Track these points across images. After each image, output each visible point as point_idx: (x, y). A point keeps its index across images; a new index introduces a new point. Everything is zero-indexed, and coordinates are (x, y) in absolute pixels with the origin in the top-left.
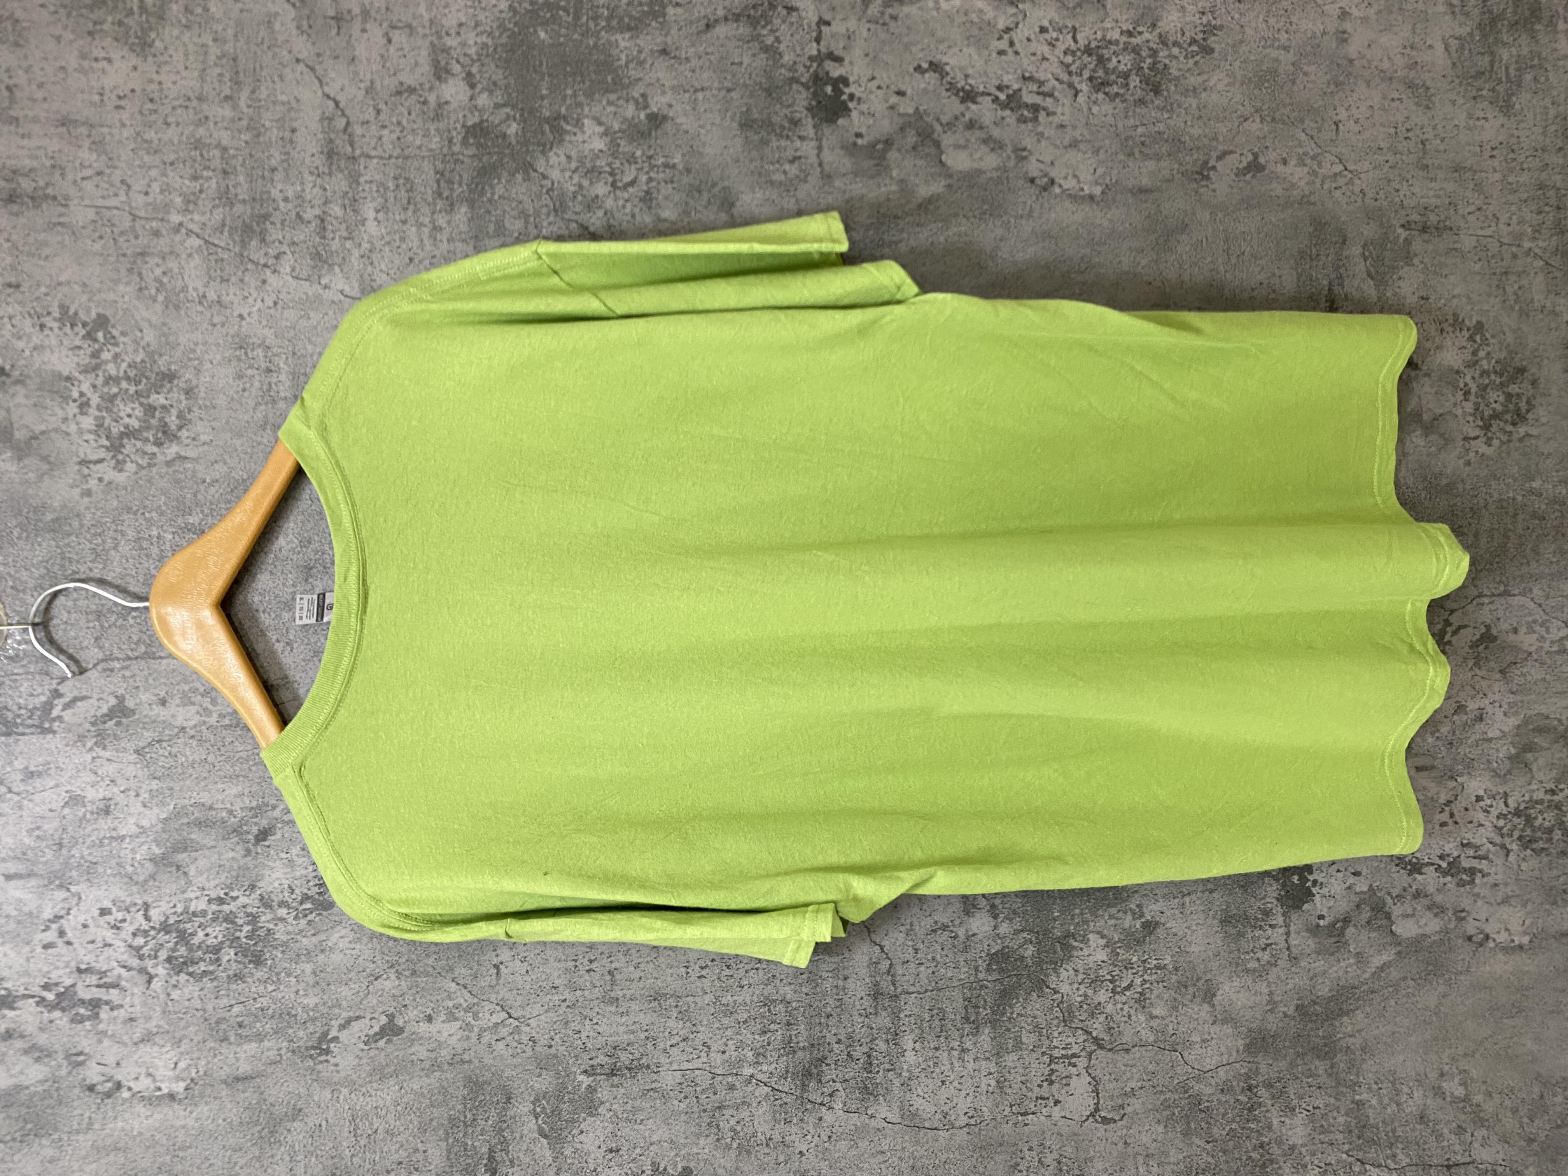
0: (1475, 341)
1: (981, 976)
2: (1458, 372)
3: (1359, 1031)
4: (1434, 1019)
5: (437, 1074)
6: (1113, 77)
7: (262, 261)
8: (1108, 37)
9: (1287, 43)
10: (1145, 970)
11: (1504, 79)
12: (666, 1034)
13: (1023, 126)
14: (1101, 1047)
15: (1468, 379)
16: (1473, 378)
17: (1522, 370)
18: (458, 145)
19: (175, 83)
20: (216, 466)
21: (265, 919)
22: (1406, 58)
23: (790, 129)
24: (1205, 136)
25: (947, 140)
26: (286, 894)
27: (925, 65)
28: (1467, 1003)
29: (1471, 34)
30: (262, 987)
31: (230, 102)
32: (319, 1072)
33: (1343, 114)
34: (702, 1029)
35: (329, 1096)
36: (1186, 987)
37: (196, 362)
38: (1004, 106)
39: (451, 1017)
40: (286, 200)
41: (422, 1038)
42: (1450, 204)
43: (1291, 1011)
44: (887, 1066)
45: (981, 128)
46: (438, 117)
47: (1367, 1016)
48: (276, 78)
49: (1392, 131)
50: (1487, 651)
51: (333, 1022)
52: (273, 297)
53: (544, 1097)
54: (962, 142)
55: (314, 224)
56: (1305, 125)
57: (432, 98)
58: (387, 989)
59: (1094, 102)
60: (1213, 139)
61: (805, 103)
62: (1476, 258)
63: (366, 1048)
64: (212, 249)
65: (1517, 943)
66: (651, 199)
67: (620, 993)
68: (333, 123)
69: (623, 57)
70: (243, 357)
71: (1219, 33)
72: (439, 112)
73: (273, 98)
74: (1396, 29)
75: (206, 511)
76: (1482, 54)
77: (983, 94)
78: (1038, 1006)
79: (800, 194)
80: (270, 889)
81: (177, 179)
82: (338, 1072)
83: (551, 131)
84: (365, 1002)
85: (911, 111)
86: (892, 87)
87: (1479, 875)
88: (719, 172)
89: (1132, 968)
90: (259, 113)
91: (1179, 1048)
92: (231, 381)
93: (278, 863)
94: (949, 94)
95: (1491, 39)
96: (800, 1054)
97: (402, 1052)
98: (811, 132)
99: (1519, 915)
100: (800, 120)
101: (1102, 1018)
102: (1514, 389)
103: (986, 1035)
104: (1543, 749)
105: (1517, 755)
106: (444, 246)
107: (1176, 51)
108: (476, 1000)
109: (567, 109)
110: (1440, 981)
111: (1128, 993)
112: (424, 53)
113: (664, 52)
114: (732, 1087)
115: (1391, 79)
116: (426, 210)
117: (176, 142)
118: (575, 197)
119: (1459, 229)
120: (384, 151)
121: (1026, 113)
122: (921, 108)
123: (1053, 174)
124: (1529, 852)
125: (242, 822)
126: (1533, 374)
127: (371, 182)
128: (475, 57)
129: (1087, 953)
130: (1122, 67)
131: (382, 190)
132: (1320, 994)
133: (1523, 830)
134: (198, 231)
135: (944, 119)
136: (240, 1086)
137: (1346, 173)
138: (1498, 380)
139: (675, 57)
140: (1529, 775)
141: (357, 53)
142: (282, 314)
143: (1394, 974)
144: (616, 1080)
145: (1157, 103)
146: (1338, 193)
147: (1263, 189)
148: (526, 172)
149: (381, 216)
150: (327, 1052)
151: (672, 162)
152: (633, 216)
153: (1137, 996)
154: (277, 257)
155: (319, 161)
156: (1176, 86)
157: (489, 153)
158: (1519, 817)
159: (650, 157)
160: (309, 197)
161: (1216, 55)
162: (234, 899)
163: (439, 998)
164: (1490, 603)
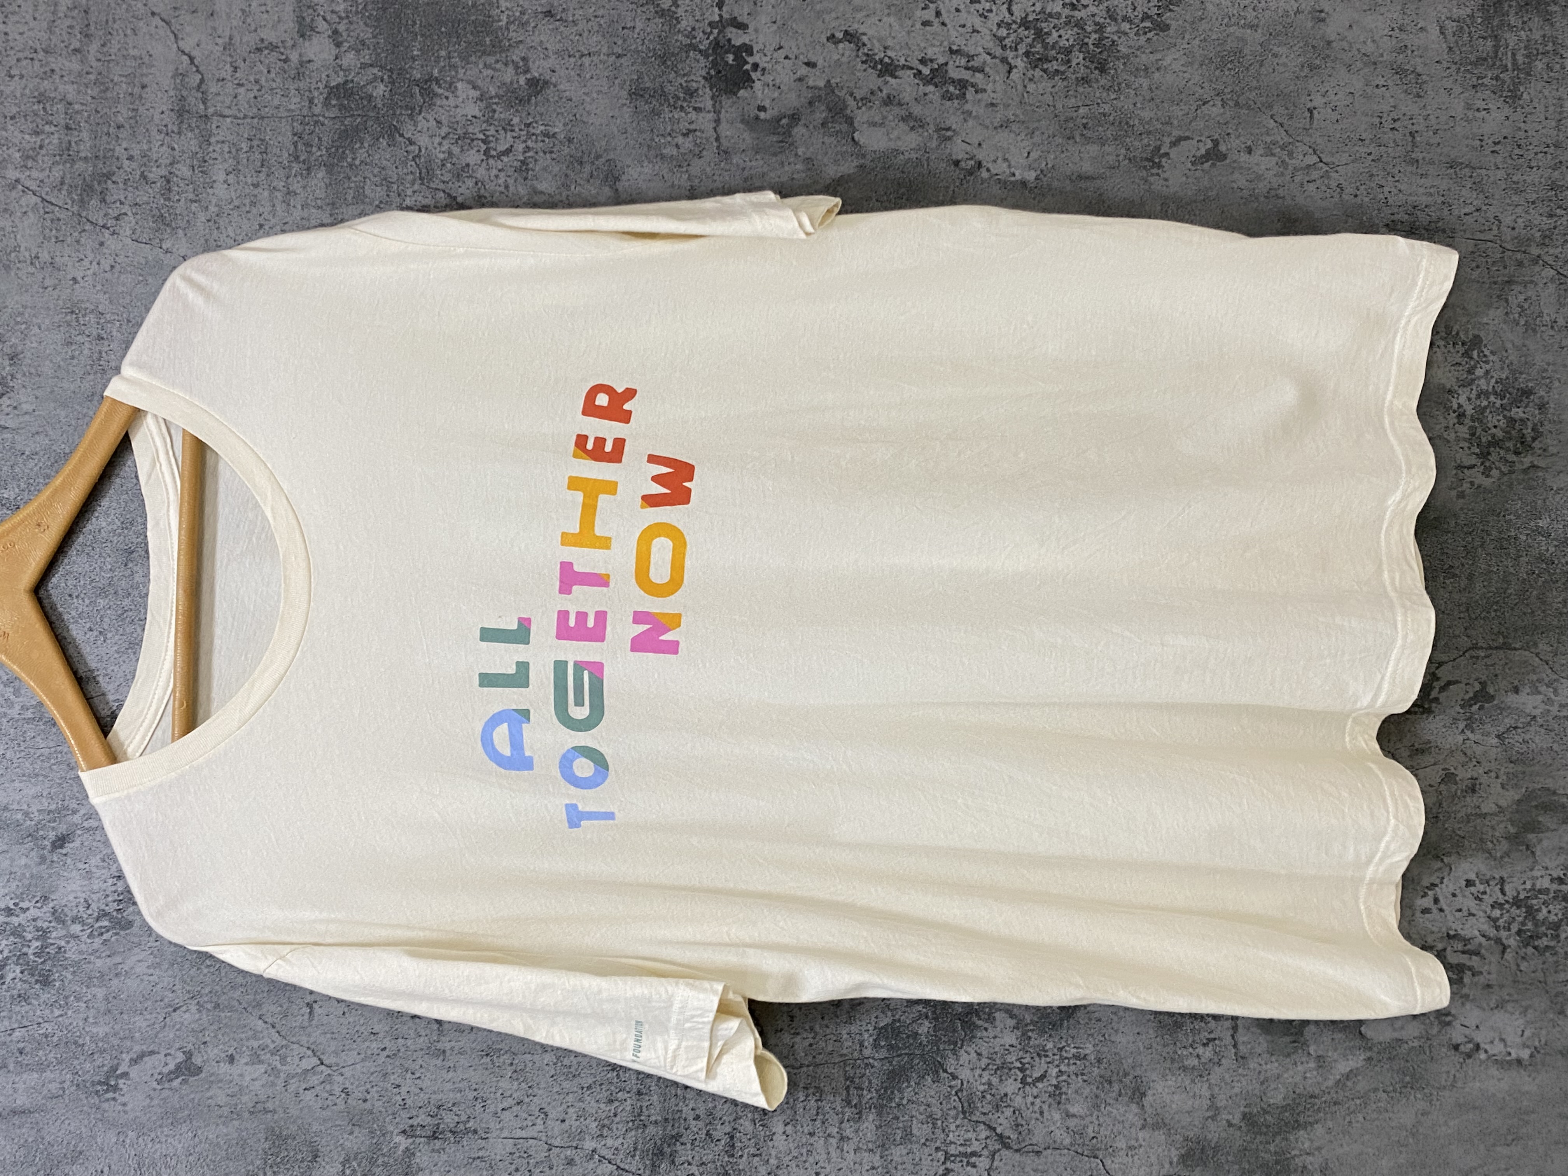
0: (1472, 358)
1: (867, 1052)
2: (1450, 391)
3: (1319, 1149)
4: (1411, 1140)
5: (236, 1123)
6: (1053, 53)
7: (101, 223)
8: (1048, 10)
9: (1256, 21)
10: (1062, 1059)
11: (1509, 65)
12: (498, 1094)
13: (949, 103)
14: (1007, 1146)
15: (1462, 400)
16: (1469, 399)
17: (1527, 393)
18: (320, 105)
19: (21, 34)
20: (37, 438)
21: (56, 934)
22: (1394, 41)
23: (685, 100)
24: (1157, 120)
25: (861, 116)
26: (81, 909)
27: (840, 35)
28: (1451, 1123)
29: (1472, 16)
30: (47, 1012)
31: (79, 56)
32: (105, 1111)
33: (1318, 101)
34: (540, 1092)
35: (114, 1140)
36: (1110, 1083)
37: (23, 326)
38: (928, 81)
39: (256, 1059)
40: (130, 158)
41: (221, 1081)
42: (1444, 203)
43: (1236, 1120)
44: (753, 1150)
45: (900, 104)
46: (299, 76)
47: (1329, 1131)
48: (129, 32)
49: (1378, 120)
50: (1482, 712)
51: (124, 1055)
52: (110, 261)
53: (355, 1159)
54: (877, 119)
55: (159, 184)
56: (1274, 111)
57: (294, 57)
58: (186, 1023)
59: (1030, 80)
60: (1167, 123)
61: (704, 73)
62: (1474, 264)
63: (159, 1087)
64: (50, 208)
65: (1514, 1056)
66: (527, 170)
67: (448, 1046)
68: (187, 80)
69: (504, 18)
70: (74, 324)
71: (1176, 8)
72: (301, 70)
73: (125, 53)
74: (1383, 10)
75: (23, 486)
76: (1484, 38)
77: (904, 67)
78: (933, 1093)
79: (695, 170)
80: (63, 902)
81: (16, 133)
82: (125, 1112)
83: (422, 95)
84: (160, 1035)
85: (821, 84)
86: (801, 57)
87: (1469, 973)
88: (604, 143)
89: (1047, 1056)
90: (108, 67)
91: (1100, 1154)
92: (59, 348)
93: (74, 873)
94: (865, 66)
95: (1496, 22)
96: (651, 1130)
97: (198, 1096)
98: (709, 104)
99: (1516, 1023)
100: (697, 90)
101: (1008, 1112)
102: (1517, 413)
103: (869, 1123)
104: (1548, 829)
105: (1516, 836)
106: (297, 213)
107: (1125, 26)
108: (284, 1042)
109: (440, 72)
110: (1419, 1096)
111: (1040, 1085)
112: (289, 8)
113: (549, 14)
114: (570, 1162)
115: (1375, 63)
116: (281, 173)
117: (18, 95)
118: (443, 165)
119: (1453, 231)
120: (239, 110)
121: (951, 89)
122: (833, 81)
123: (979, 157)
124: (1530, 950)
125: (39, 826)
126: (1540, 397)
127: (223, 142)
128: (343, 15)
129: (992, 1035)
130: (1063, 43)
131: (233, 150)
132: (1272, 1101)
133: (1523, 924)
134: (34, 188)
135: (859, 94)
136: (16, 1120)
137: (1321, 165)
138: (1498, 403)
139: (561, 19)
140: (1531, 860)
141: (217, 8)
142: (118, 278)
143: (1362, 1085)
144: (438, 1144)
145: (1103, 82)
146: (1312, 187)
147: (1224, 179)
148: (391, 136)
149: (231, 178)
150: (115, 1088)
151: (552, 130)
152: (507, 187)
153: (1051, 1089)
154: (117, 219)
155: (170, 119)
156: (1125, 63)
157: (352, 116)
158: (1518, 907)
159: (528, 125)
160: (155, 156)
161: (1171, 32)
162: (25, 910)
163: (243, 1036)
164: (1486, 657)
